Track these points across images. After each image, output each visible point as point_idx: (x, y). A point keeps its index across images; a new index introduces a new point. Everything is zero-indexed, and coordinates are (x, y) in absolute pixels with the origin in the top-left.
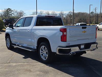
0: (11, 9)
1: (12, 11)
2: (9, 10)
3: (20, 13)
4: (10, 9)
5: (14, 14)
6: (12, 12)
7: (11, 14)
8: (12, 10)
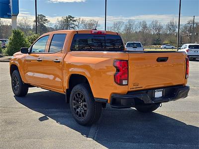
0: (73, 18)
1: (75, 21)
2: (69, 20)
3: (89, 24)
4: (71, 17)
5: (78, 27)
6: (76, 23)
7: (73, 26)
8: (75, 19)
